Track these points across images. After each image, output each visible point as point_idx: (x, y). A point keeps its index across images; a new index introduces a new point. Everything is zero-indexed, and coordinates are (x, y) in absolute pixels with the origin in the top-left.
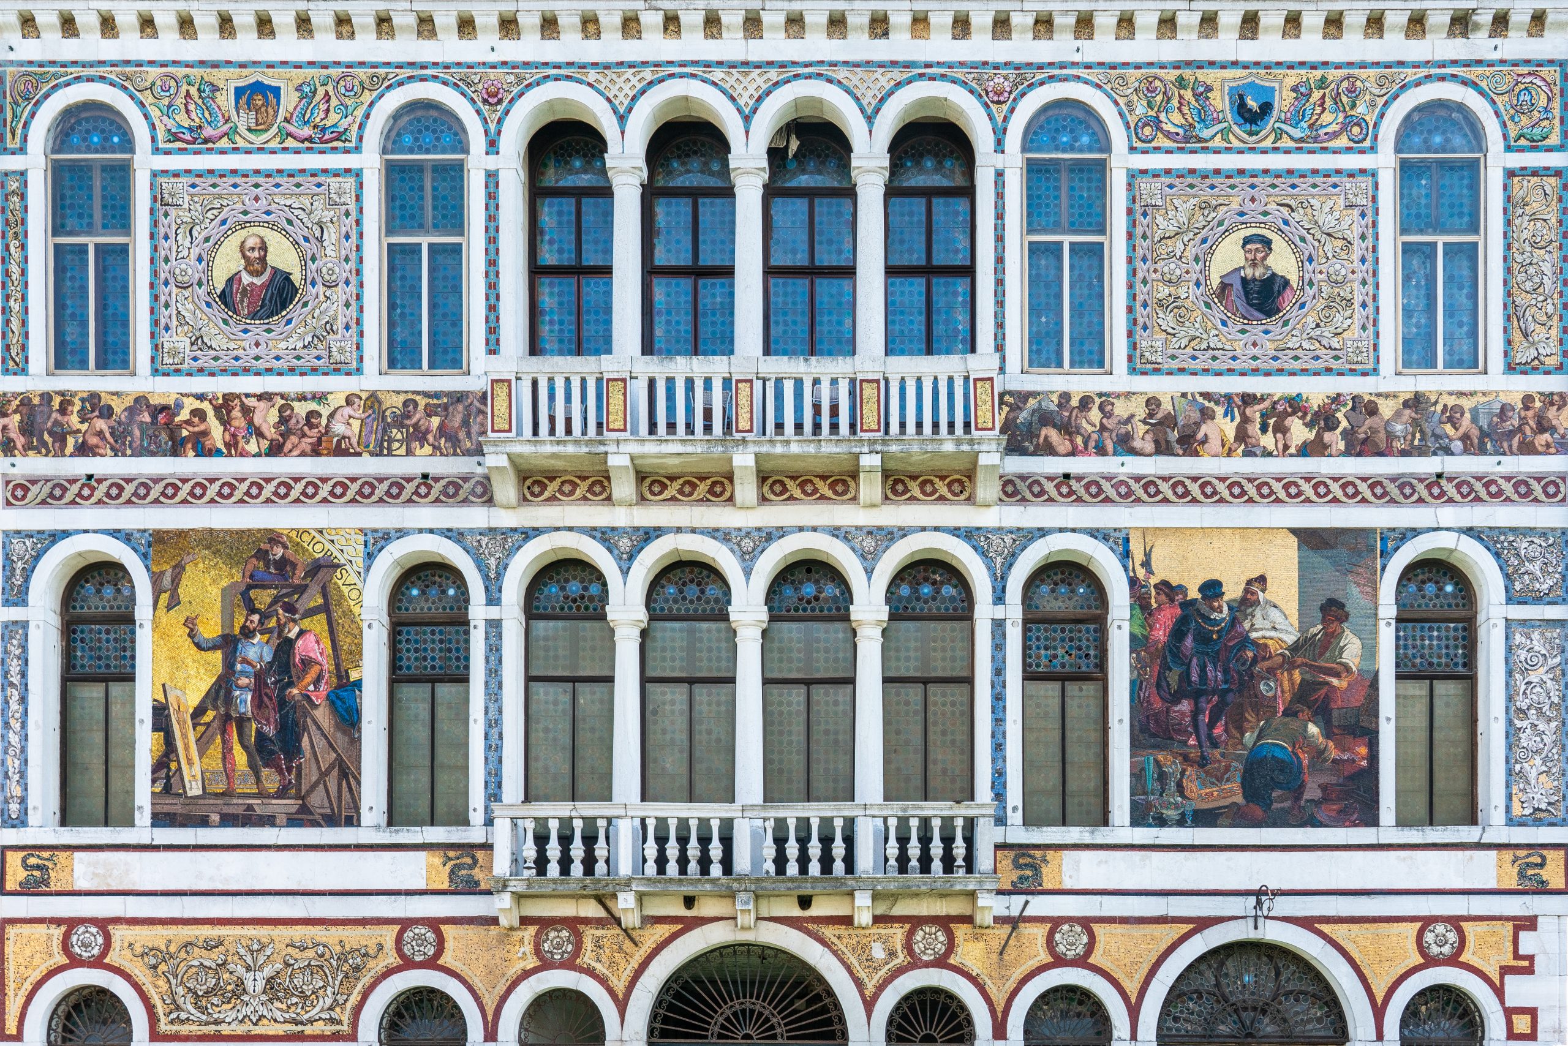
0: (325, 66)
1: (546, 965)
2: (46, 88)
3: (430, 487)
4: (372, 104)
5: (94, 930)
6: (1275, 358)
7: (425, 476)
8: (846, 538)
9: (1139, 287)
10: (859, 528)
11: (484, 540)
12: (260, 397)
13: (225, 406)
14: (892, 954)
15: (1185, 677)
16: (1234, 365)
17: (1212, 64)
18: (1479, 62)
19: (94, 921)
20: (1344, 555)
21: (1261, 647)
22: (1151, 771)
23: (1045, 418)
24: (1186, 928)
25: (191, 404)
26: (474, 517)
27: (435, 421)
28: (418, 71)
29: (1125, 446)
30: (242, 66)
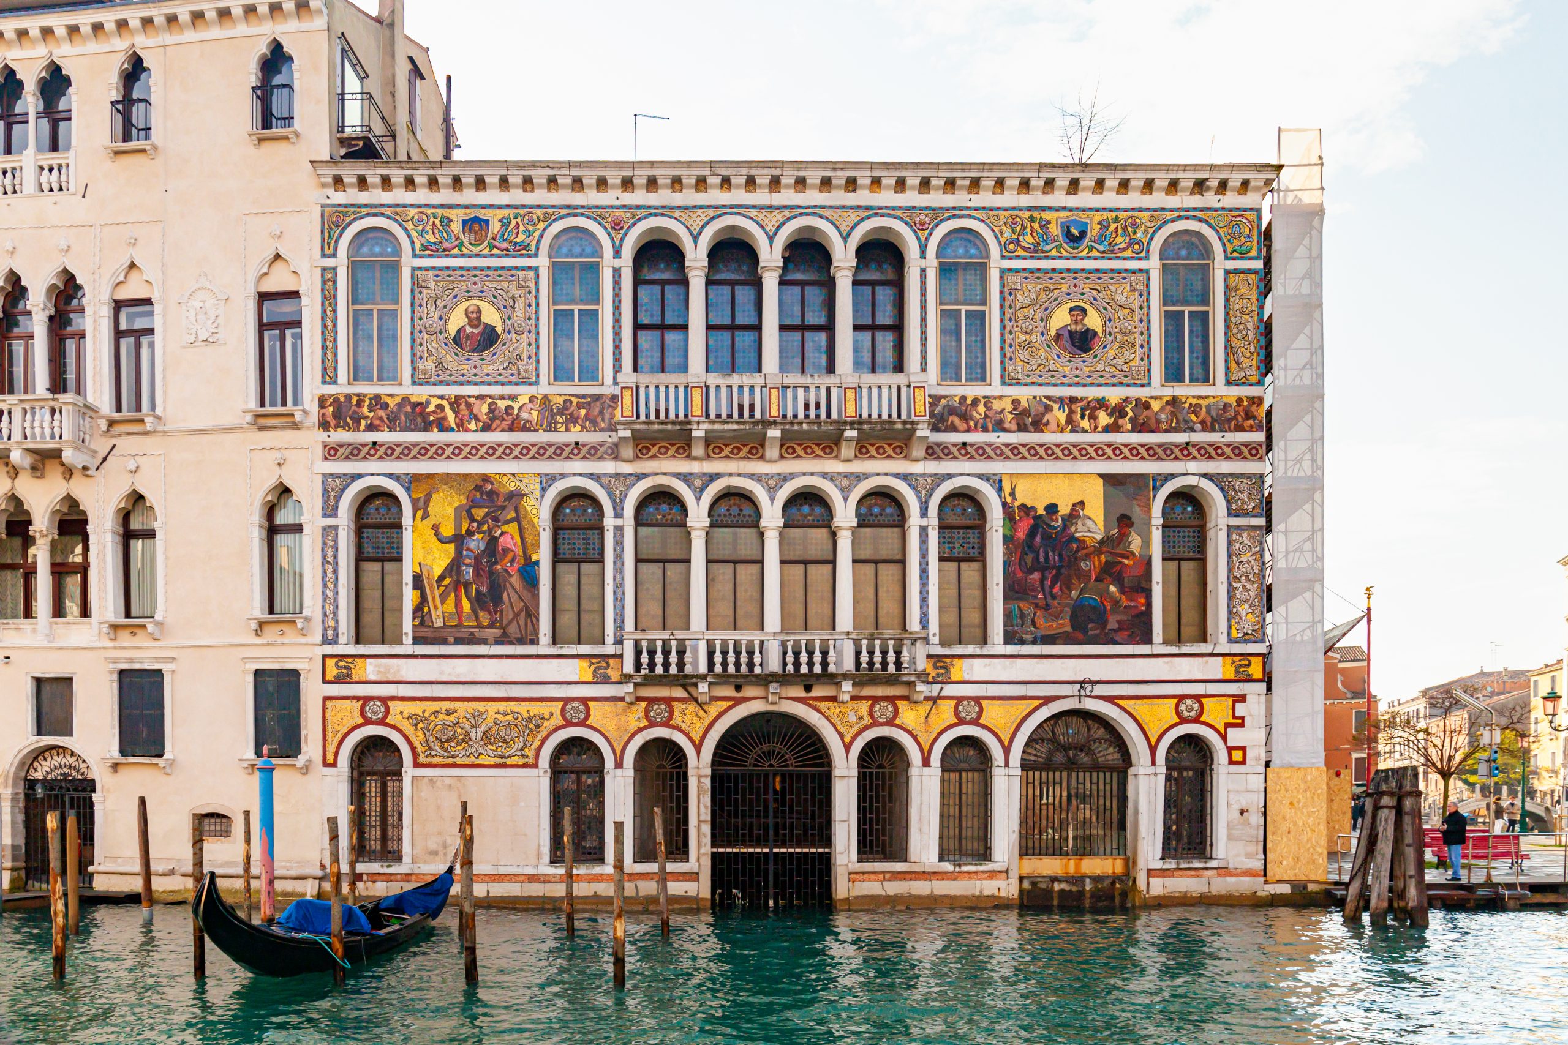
0: (516, 207)
1: (652, 724)
2: (348, 220)
3: (580, 450)
4: (544, 230)
5: (379, 704)
6: (1089, 376)
7: (577, 443)
8: (831, 480)
9: (1007, 335)
10: (839, 474)
11: (613, 480)
12: (477, 398)
13: (456, 403)
14: (861, 718)
15: (1036, 559)
16: (1065, 380)
17: (1050, 208)
18: (1209, 209)
19: (379, 698)
20: (1131, 489)
21: (1081, 542)
22: (1016, 613)
23: (952, 411)
24: (1037, 703)
25: (435, 402)
26: (608, 467)
27: (583, 412)
28: (572, 210)
29: (1000, 427)
30: (467, 207)
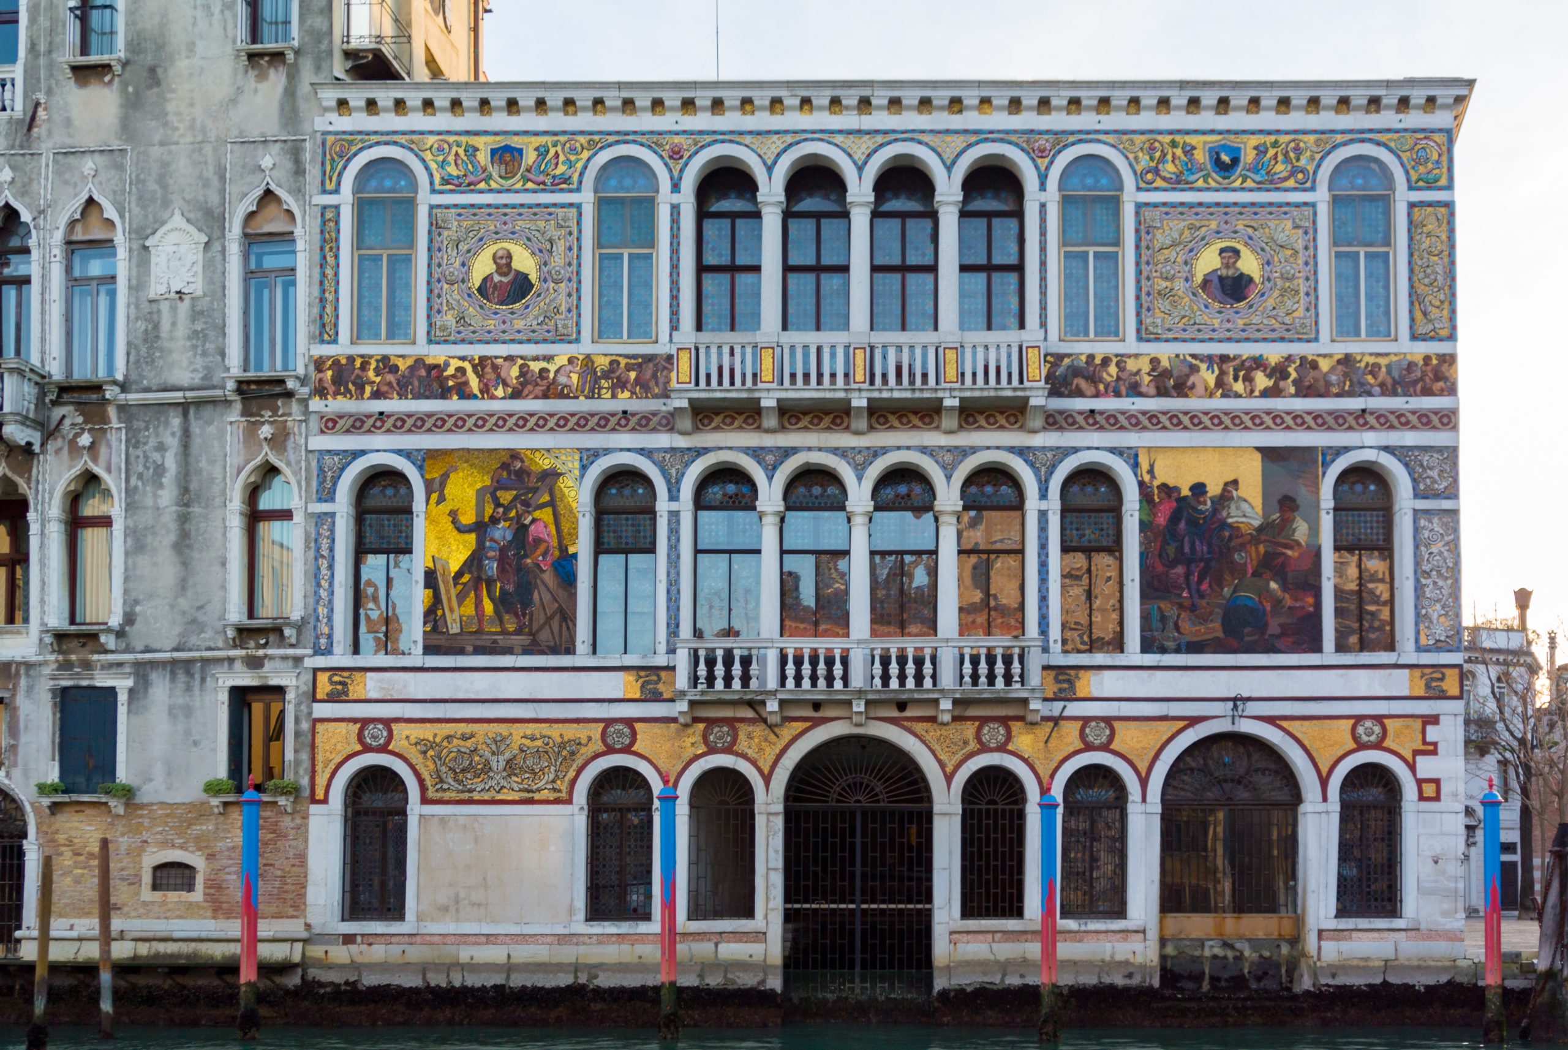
0: (555, 134)
1: (712, 750)
2: (354, 149)
3: (628, 420)
4: (589, 160)
5: (381, 727)
6: (1243, 330)
7: (625, 412)
8: (932, 455)
9: (1144, 283)
10: (941, 448)
11: (668, 456)
12: (506, 359)
13: (481, 365)
14: (966, 742)
15: (1180, 549)
16: (1215, 335)
17: (1196, 131)
18: (1388, 130)
19: (381, 721)
20: (1294, 466)
21: (1235, 529)
22: (1155, 614)
23: (1076, 372)
24: (1182, 724)
25: (455, 363)
26: (663, 440)
27: (633, 375)
28: (624, 137)
30: (496, 134)
